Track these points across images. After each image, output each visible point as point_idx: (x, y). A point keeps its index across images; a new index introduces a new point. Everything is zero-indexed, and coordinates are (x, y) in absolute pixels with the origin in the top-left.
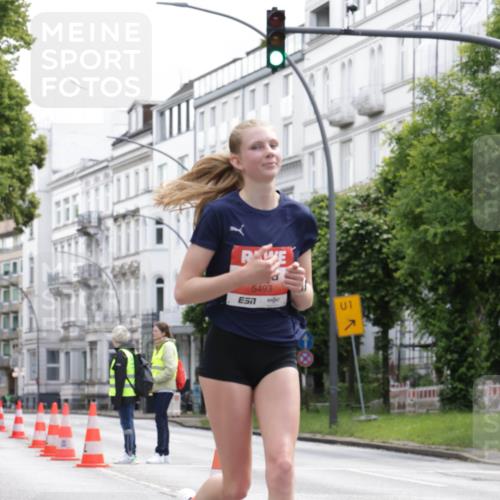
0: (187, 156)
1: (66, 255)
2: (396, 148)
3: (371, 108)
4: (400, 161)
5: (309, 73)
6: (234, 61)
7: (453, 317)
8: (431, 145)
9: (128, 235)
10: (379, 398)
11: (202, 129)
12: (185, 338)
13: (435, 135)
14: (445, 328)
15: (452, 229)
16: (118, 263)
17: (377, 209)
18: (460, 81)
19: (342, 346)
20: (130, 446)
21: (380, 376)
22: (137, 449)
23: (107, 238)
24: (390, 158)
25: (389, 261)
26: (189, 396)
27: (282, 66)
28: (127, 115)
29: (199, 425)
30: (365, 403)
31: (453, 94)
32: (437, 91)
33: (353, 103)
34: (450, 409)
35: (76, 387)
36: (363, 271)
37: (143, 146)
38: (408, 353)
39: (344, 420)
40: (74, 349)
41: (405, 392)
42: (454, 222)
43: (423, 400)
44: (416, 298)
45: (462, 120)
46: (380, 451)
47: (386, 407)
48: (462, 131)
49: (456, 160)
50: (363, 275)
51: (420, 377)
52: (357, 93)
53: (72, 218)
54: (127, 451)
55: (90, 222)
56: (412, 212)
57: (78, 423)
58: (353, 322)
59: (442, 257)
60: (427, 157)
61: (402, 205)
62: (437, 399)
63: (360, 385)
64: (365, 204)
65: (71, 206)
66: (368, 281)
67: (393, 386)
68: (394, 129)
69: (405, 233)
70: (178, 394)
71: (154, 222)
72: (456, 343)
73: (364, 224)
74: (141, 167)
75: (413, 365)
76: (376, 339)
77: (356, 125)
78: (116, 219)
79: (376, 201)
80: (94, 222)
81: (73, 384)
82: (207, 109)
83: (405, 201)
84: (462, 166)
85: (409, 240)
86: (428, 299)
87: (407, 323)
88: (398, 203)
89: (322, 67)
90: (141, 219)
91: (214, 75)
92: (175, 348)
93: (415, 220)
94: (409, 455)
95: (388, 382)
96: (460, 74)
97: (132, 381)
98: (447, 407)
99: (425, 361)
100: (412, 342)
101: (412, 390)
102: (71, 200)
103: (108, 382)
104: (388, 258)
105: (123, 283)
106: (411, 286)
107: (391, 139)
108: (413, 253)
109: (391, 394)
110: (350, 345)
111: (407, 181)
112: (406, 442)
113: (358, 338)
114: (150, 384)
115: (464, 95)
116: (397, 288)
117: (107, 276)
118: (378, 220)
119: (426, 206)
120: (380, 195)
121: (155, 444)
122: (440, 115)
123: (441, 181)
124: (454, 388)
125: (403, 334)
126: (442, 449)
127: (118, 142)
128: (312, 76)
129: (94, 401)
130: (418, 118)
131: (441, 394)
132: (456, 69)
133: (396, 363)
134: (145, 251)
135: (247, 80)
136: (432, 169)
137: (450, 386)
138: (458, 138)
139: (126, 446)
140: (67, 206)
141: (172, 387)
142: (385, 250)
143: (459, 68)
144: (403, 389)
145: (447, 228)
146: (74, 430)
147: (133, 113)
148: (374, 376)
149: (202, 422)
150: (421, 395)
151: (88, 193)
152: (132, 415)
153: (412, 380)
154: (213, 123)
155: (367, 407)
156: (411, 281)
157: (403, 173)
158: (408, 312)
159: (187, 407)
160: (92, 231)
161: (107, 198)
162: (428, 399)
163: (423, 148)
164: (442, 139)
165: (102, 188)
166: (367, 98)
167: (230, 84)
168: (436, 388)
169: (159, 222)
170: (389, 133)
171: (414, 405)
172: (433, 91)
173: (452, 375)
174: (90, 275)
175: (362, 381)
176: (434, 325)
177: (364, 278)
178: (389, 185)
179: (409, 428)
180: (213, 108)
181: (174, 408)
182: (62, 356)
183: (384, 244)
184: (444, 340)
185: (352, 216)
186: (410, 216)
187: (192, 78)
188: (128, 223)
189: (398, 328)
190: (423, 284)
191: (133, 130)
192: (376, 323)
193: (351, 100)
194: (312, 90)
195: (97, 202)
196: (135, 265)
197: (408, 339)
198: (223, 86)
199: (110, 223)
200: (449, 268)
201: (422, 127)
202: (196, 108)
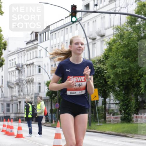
0: (48, 47)
1: (12, 76)
2: (109, 46)
3: (101, 34)
4: (110, 50)
5: (83, 24)
6: (62, 20)
7: (125, 96)
8: (119, 45)
9: (30, 70)
10: (103, 119)
11: (52, 39)
12: (47, 100)
13: (120, 42)
14: (122, 98)
15: (125, 70)
16: (27, 78)
17: (103, 64)
18: (127, 27)
19: (92, 104)
20: (31, 132)
21: (103, 112)
22: (33, 133)
23: (24, 71)
24: (107, 49)
25: (106, 79)
26: (48, 118)
27: (76, 22)
28: (30, 35)
29: (51, 126)
30: (99, 120)
31: (125, 30)
32: (120, 30)
33: (96, 32)
34: (124, 122)
35: (15, 114)
36: (99, 82)
37: (35, 44)
38: (112, 106)
39: (93, 125)
40: (15, 103)
41: (110, 117)
42: (125, 68)
43: (116, 119)
44: (114, 90)
45: (128, 38)
46: (103, 134)
47: (105, 122)
48: (128, 41)
49: (126, 50)
50: (99, 83)
51: (115, 113)
52: (97, 30)
53: (14, 65)
54: (30, 133)
55: (19, 66)
56: (113, 65)
57: (15, 125)
58: (96, 96)
59: (122, 78)
60: (117, 49)
61: (110, 63)
62: (120, 119)
63: (97, 115)
64: (100, 62)
65: (14, 61)
66: (100, 85)
67: (107, 115)
68: (108, 40)
69: (111, 71)
70: (45, 117)
71: (38, 66)
72: (125, 103)
73: (99, 68)
74: (34, 50)
75: (113, 109)
76: (102, 101)
77: (97, 39)
78: (27, 66)
79: (103, 61)
80: (21, 66)
81: (14, 113)
82: (54, 34)
83: (111, 61)
84: (127, 52)
85: (112, 73)
86: (117, 90)
87: (111, 97)
88: (109, 62)
89: (87, 22)
90: (34, 65)
91: (56, 24)
92: (44, 103)
93: (114, 67)
94: (112, 135)
95: (106, 114)
96: (127, 25)
97: (31, 113)
98: (123, 122)
99: (116, 108)
100: (113, 102)
101: (113, 116)
102: (14, 60)
103: (24, 113)
104: (106, 78)
105: (29, 84)
106: (112, 86)
107: (107, 43)
108: (113, 77)
109: (106, 118)
110: (94, 103)
111: (111, 55)
112: (111, 132)
113: (97, 101)
114: (36, 114)
115: (128, 31)
116: (108, 87)
117: (24, 82)
118: (103, 67)
119: (117, 63)
120: (104, 60)
121: (38, 131)
122: (121, 36)
123: (121, 56)
124: (125, 116)
125: (110, 100)
126: (121, 134)
127: (28, 43)
128: (84, 25)
129: (20, 118)
130: (115, 37)
131: (121, 118)
132: (126, 23)
133: (108, 108)
134: (35, 75)
135: (66, 25)
136: (119, 52)
137: (124, 116)
138: (127, 43)
139: (29, 132)
140: (13, 61)
141: (43, 115)
142: (105, 76)
143: (127, 23)
144: (110, 116)
145: (123, 70)
146: (14, 127)
147: (32, 35)
148: (102, 112)
149: (51, 125)
150: (115, 118)
151: (19, 58)
152: (31, 123)
153: (113, 113)
154: (55, 38)
155: (100, 121)
156: (112, 85)
157: (110, 53)
158: (112, 94)
159: (47, 121)
160: (20, 69)
161: (24, 59)
162: (117, 119)
163: (116, 46)
164: (122, 44)
165: (23, 56)
166: (100, 31)
167: (60, 26)
168: (120, 116)
169: (39, 66)
170: (106, 42)
171: (113, 121)
172: (119, 30)
173: (124, 112)
174: (19, 82)
175: (98, 114)
176: (119, 98)
177: (99, 84)
178: (106, 57)
179: (112, 127)
180: (56, 34)
181: (44, 121)
182: (11, 105)
183: (105, 74)
184: (122, 102)
185: (96, 66)
186: (112, 66)
187: (49, 25)
188: (30, 67)
189: (109, 98)
190: (116, 86)
191: (32, 40)
192: (102, 97)
193: (95, 32)
194: (84, 28)
195: (22, 60)
196: (32, 79)
197: (112, 102)
198: (58, 27)
199: (25, 66)
200: (124, 81)
201: (116, 40)
202: (50, 33)
